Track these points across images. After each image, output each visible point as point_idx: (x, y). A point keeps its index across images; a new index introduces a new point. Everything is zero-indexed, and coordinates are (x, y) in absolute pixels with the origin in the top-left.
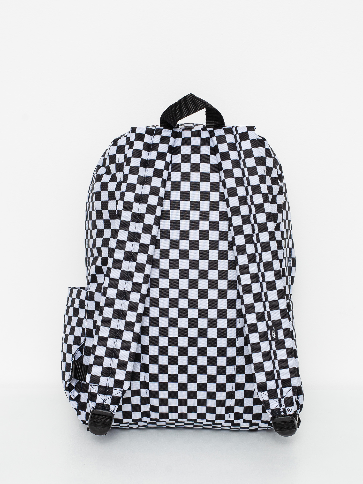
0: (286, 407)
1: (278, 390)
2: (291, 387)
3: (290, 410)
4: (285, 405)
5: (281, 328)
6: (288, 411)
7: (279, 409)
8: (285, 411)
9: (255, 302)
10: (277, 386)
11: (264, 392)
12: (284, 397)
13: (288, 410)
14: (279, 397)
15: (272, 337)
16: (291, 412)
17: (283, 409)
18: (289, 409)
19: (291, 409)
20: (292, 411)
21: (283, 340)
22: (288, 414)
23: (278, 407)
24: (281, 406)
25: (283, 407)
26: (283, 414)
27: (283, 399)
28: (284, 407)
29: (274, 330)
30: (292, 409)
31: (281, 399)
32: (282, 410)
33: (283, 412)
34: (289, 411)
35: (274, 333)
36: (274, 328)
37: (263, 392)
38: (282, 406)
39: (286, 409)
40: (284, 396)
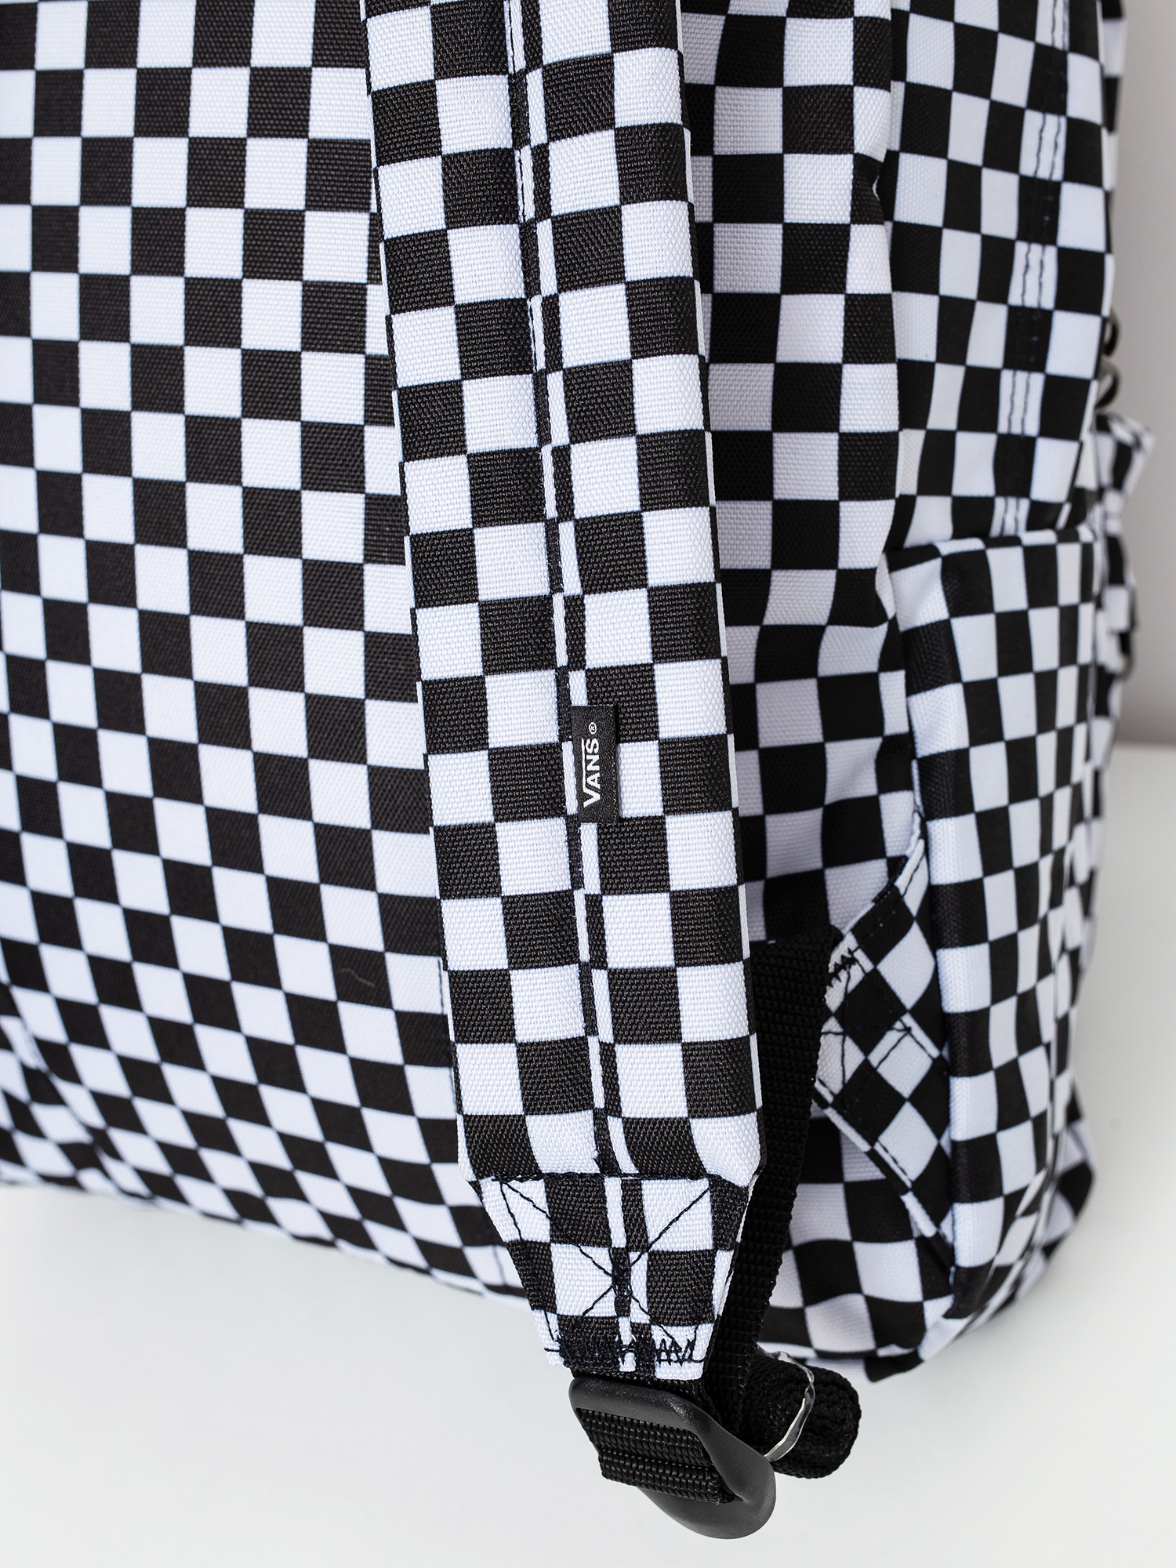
0: (655, 1320)
1: (613, 1188)
2: (703, 1184)
3: (677, 1352)
4: (650, 1308)
5: (647, 729)
6: (664, 1356)
7: (611, 1325)
8: (645, 1349)
9: (482, 517)
10: (607, 1162)
11: (521, 1180)
12: (655, 1247)
13: (668, 1344)
14: (619, 1239)
15: (582, 797)
16: (686, 1364)
17: (635, 1328)
18: (674, 1343)
19: (683, 1344)
20: (690, 1359)
21: (654, 828)
22: (665, 1371)
23: (606, 1308)
24: (622, 1307)
25: (639, 1316)
26: (628, 1364)
27: (645, 1256)
28: (644, 1319)
29: (595, 741)
30: (691, 1345)
31: (633, 1256)
32: (626, 1336)
33: (630, 1357)
34: (673, 1356)
35: (590, 767)
36: (592, 728)
37: (514, 1183)
38: (634, 1306)
39: (658, 1334)
40: (651, 1240)
